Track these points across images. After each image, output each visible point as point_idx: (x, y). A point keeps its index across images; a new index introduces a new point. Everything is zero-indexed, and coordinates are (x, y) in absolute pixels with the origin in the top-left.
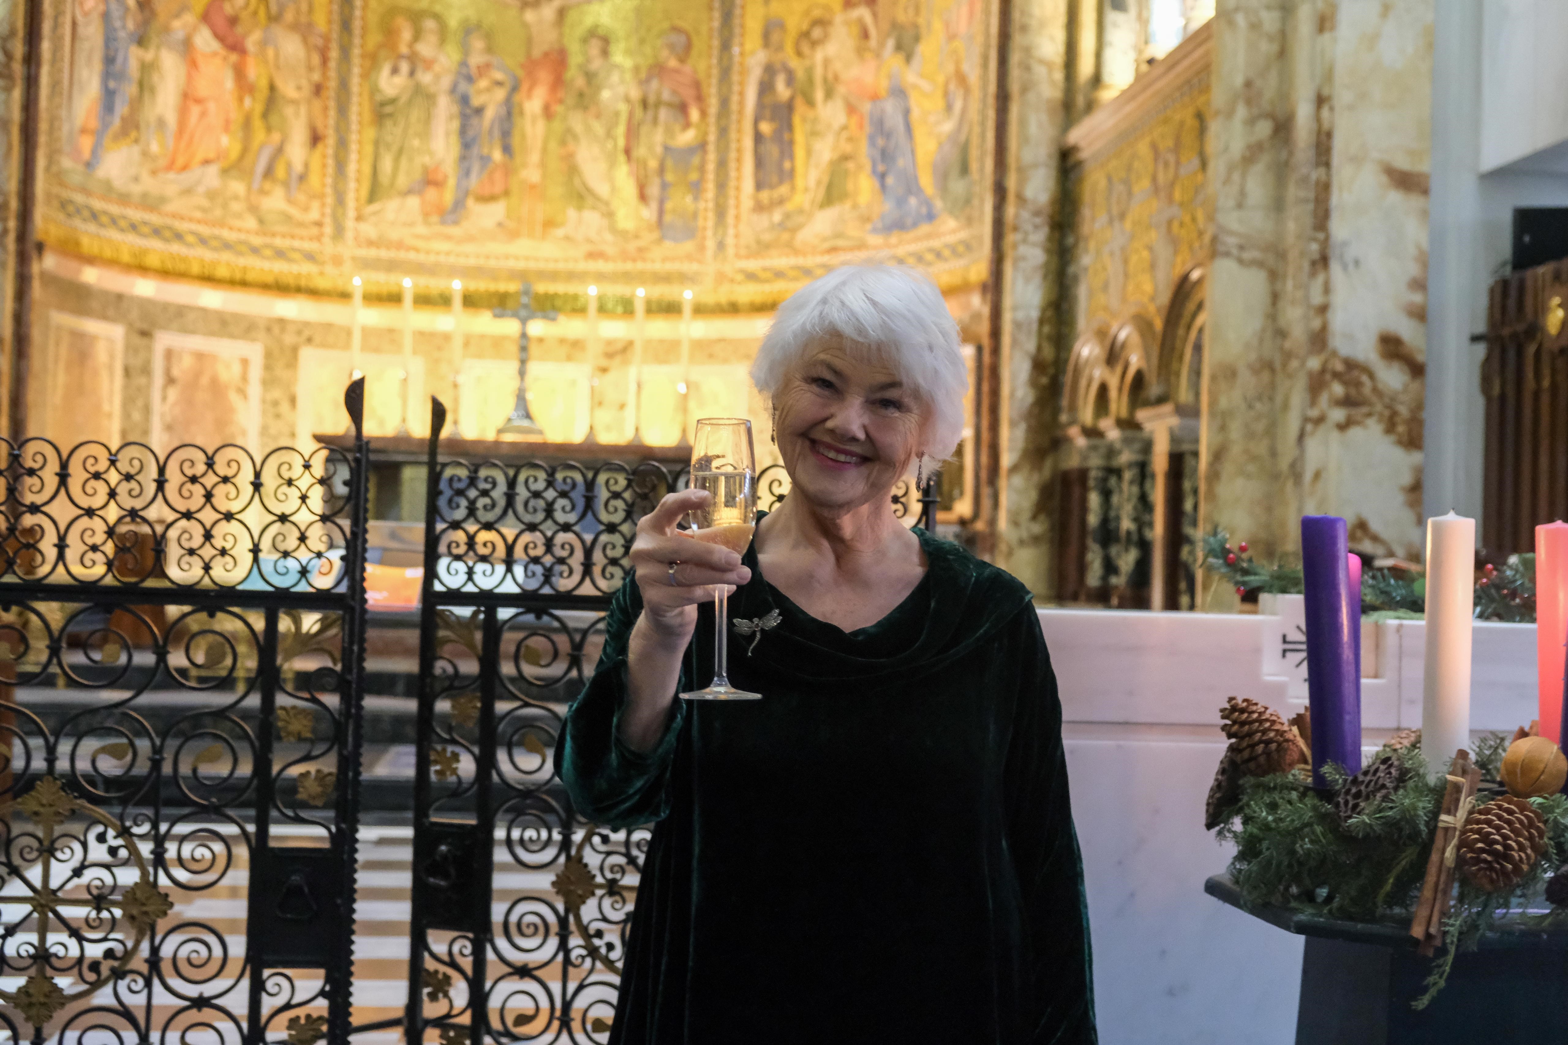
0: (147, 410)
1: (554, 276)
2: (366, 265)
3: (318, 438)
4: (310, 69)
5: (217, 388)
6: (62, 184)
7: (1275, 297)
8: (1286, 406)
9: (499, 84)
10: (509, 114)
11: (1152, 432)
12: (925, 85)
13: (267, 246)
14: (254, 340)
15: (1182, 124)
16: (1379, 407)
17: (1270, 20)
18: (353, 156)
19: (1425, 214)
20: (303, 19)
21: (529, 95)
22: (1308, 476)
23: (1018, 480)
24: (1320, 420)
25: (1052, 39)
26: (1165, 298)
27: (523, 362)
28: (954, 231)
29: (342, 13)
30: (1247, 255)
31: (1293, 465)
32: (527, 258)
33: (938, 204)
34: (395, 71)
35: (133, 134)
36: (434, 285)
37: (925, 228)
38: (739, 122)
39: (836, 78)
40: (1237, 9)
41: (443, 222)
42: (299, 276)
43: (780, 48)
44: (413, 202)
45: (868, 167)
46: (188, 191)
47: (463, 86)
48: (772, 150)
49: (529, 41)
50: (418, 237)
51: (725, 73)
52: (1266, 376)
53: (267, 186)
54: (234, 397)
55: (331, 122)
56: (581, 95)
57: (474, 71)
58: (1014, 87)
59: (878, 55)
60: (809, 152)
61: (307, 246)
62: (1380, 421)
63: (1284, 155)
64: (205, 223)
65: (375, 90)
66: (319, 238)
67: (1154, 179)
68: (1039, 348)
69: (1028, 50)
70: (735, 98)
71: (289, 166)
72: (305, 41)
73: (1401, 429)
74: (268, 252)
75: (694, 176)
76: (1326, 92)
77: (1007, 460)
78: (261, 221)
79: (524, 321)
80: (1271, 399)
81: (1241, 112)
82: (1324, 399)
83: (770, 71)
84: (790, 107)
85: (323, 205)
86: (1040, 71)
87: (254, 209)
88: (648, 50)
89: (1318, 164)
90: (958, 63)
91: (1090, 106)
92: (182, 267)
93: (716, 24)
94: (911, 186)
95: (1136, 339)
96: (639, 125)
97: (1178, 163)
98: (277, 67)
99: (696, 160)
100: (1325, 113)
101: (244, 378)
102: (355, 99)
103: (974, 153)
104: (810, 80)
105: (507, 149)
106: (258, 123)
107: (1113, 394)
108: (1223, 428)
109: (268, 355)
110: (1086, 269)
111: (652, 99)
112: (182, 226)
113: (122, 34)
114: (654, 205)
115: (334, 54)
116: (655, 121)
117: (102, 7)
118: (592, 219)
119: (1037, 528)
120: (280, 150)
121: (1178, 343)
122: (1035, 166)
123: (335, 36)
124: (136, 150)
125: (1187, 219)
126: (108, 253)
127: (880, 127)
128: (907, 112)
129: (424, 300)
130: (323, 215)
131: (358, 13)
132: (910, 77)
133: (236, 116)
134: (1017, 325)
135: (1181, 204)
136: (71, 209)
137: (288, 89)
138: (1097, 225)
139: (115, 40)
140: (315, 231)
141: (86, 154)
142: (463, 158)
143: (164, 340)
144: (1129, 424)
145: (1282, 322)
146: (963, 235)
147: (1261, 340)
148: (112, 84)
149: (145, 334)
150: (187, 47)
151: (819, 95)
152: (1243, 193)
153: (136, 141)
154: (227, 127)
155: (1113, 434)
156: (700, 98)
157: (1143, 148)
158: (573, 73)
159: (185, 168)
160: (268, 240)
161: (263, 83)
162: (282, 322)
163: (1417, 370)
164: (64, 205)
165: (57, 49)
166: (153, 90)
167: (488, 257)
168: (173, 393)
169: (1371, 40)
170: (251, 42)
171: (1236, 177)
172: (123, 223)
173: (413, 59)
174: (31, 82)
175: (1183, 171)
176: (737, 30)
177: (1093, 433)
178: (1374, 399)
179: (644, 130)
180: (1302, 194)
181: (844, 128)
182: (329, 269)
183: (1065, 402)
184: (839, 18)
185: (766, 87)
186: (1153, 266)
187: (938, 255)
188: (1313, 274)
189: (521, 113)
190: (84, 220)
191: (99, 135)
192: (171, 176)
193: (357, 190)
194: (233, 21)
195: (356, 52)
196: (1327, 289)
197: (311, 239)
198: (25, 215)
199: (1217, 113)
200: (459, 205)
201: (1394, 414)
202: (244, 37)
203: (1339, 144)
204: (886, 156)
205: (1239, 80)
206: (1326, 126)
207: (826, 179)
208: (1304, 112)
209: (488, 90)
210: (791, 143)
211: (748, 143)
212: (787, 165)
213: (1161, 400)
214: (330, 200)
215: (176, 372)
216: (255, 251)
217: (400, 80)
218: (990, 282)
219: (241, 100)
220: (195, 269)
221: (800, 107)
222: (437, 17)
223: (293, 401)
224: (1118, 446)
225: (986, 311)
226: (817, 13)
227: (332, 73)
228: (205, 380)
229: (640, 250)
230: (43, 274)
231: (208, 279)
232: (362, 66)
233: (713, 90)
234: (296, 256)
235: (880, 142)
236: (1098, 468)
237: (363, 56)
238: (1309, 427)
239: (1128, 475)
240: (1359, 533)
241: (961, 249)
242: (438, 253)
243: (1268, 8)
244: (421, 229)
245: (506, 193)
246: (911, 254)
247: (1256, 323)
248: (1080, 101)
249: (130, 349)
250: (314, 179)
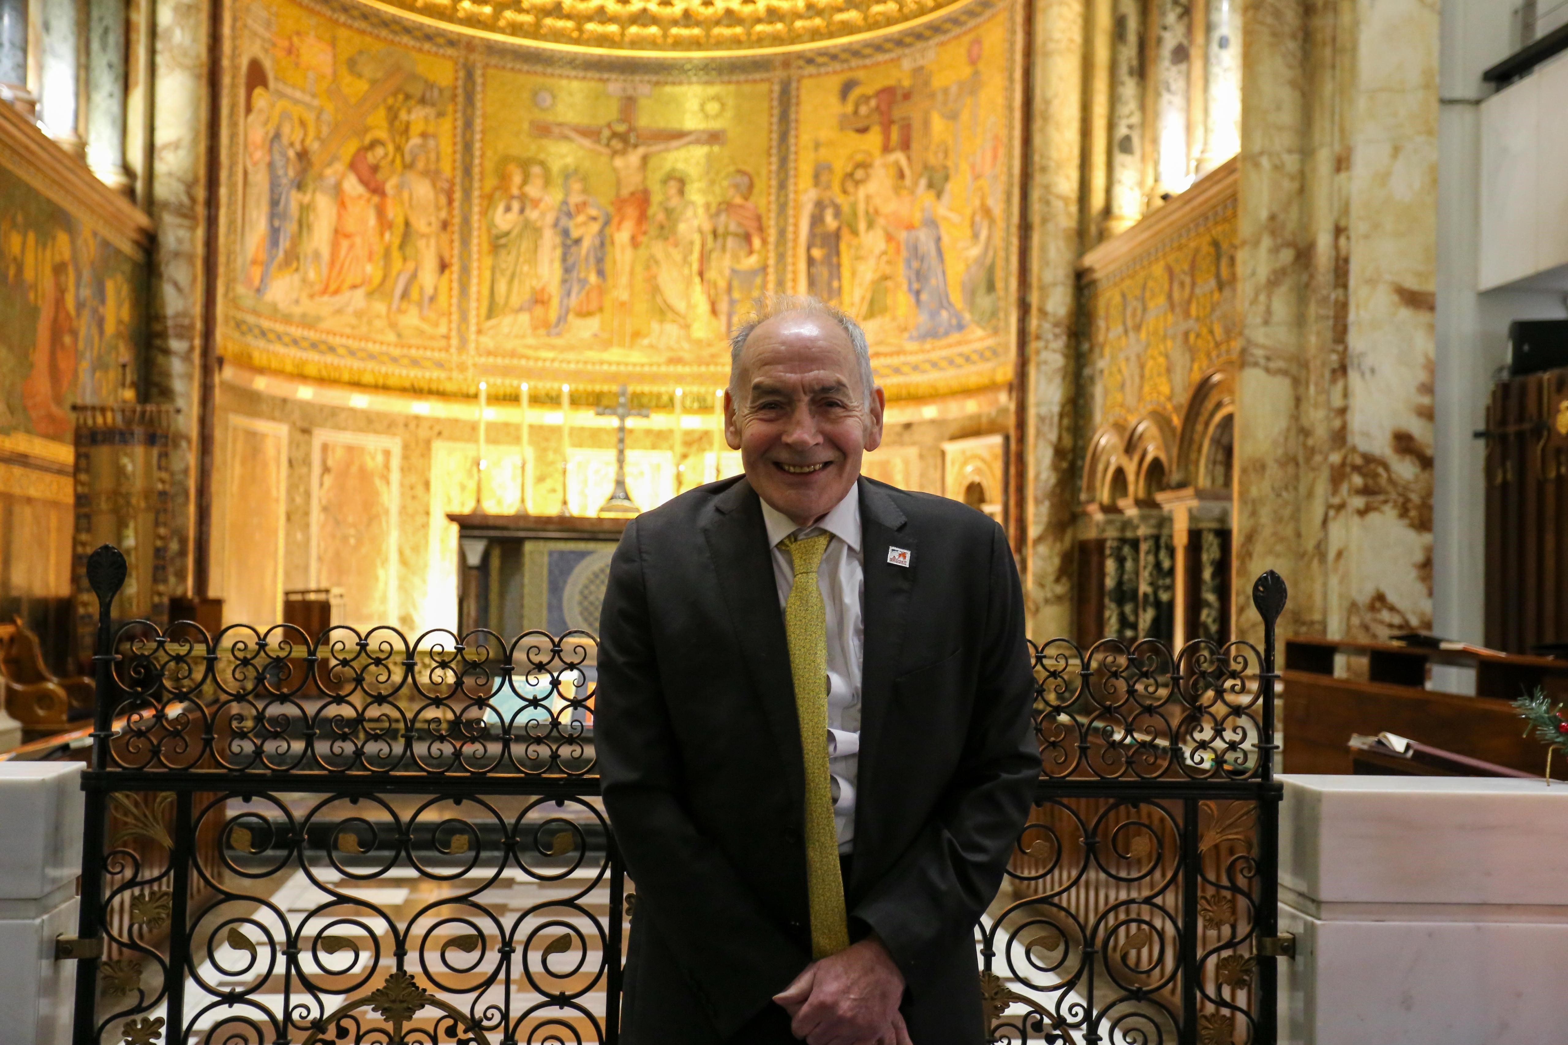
0: (308, 495)
1: (641, 378)
2: (487, 371)
3: (452, 518)
4: (438, 208)
5: (364, 475)
6: (237, 307)
7: (1298, 400)
8: (1310, 495)
9: (594, 219)
10: (602, 244)
11: (1171, 512)
12: (954, 217)
13: (404, 356)
14: (394, 434)
15: (1197, 250)
16: (1394, 496)
17: (1291, 162)
18: (474, 281)
19: (1431, 328)
20: (433, 167)
21: (618, 229)
22: (1331, 555)
23: (1043, 549)
24: (1341, 507)
25: (1068, 178)
26: (1183, 398)
27: (621, 452)
28: (981, 339)
29: (463, 161)
30: (1272, 365)
31: (1318, 546)
32: (618, 364)
33: (967, 316)
34: (508, 209)
35: (295, 265)
36: (545, 386)
37: (955, 337)
38: (795, 248)
39: (877, 212)
40: (1261, 153)
41: (549, 335)
42: (430, 380)
43: (828, 187)
44: (524, 318)
45: (905, 287)
46: (339, 312)
47: (564, 221)
48: (823, 272)
49: (618, 183)
50: (529, 347)
51: (782, 208)
52: (1291, 469)
53: (404, 306)
54: (378, 483)
55: (456, 252)
56: (662, 227)
57: (572, 209)
58: (1036, 218)
59: (912, 192)
60: (854, 274)
61: (437, 355)
62: (1395, 506)
63: (1305, 278)
64: (354, 337)
65: (491, 225)
66: (447, 349)
67: (1170, 297)
68: (1060, 438)
69: (1047, 188)
70: (791, 229)
71: (421, 289)
72: (434, 185)
73: (1413, 513)
74: (405, 361)
75: (756, 294)
76: (1343, 224)
77: (1033, 531)
78: (399, 335)
79: (622, 418)
80: (1296, 489)
81: (1266, 242)
82: (1344, 488)
83: (820, 206)
84: (837, 236)
85: (450, 322)
86: (1058, 205)
87: (393, 325)
88: (717, 189)
89: (1336, 286)
90: (983, 199)
91: (1103, 235)
92: (334, 375)
93: (774, 167)
94: (943, 302)
95: (1154, 431)
96: (710, 252)
97: (1193, 284)
98: (411, 205)
99: (758, 280)
100: (1342, 241)
101: (387, 466)
102: (475, 233)
103: (999, 274)
104: (855, 214)
105: (601, 273)
106: (396, 254)
107: (1131, 477)
108: (1254, 514)
109: (406, 447)
110: (1102, 372)
111: (721, 230)
112: (336, 341)
113: (284, 181)
114: (723, 319)
115: (458, 195)
116: (724, 249)
117: (267, 159)
118: (672, 330)
119: (1060, 589)
120: (414, 276)
121: (1196, 437)
122: (1055, 284)
123: (458, 180)
124: (296, 278)
125: (1204, 331)
126: (274, 364)
127: (915, 252)
128: (938, 240)
129: (536, 400)
130: (450, 330)
131: (477, 161)
132: (942, 210)
133: (379, 249)
134: (1041, 419)
135: (1198, 319)
136: (244, 328)
137: (420, 224)
138: (1111, 336)
139: (279, 186)
140: (443, 343)
141: (257, 282)
142: (564, 281)
143: (321, 436)
144: (1147, 504)
145: (1305, 422)
146: (991, 342)
147: (1286, 439)
148: (277, 223)
149: (306, 431)
150: (338, 191)
151: (862, 226)
152: (1269, 312)
153: (297, 270)
154: (370, 258)
155: (1132, 512)
156: (761, 229)
157: (1158, 270)
158: (655, 210)
159: (336, 292)
160: (405, 351)
161: (400, 221)
162: (417, 418)
163: (1426, 462)
164: (238, 324)
165: (232, 194)
166: (309, 227)
167: (586, 363)
168: (328, 480)
169: (1384, 178)
170: (390, 187)
171: (1262, 298)
172: (286, 339)
173: (523, 198)
174: (212, 222)
175: (1198, 291)
176: (792, 173)
177: (1111, 509)
178: (1390, 488)
179: (714, 256)
180: (1323, 312)
181: (885, 253)
182: (455, 374)
183: (1084, 483)
184: (878, 162)
185: (817, 220)
186: (1169, 370)
187: (968, 359)
188: (1334, 381)
189: (613, 243)
190: (256, 337)
191: (266, 266)
192: (326, 298)
193: (478, 308)
194: (375, 169)
195: (476, 193)
196: (1346, 395)
197: (440, 350)
198: (208, 334)
199: (1244, 243)
200: (562, 319)
201: (1407, 500)
202: (384, 183)
203: (1355, 268)
204: (920, 276)
205: (1264, 214)
206: (1343, 253)
207: (868, 296)
208: (1324, 242)
209: (584, 224)
210: (839, 266)
211: (802, 266)
212: (835, 284)
213: (1182, 485)
214: (455, 317)
215: (330, 463)
216: (395, 360)
217: (513, 216)
218: (1015, 382)
219: (382, 235)
220: (346, 377)
221: (845, 234)
222: (542, 164)
223: (427, 485)
224: (1136, 521)
225: (1012, 406)
226: (859, 157)
227: (457, 212)
228: (354, 469)
229: (713, 356)
230: (222, 383)
231: (357, 385)
232: (481, 205)
233: (772, 222)
234: (428, 364)
235: (915, 265)
236: (1113, 539)
237: (481, 197)
238: (1332, 513)
239: (1144, 547)
240: (1378, 605)
241: (988, 354)
242: (545, 360)
243: (1290, 151)
244: (531, 341)
245: (601, 309)
246: (944, 358)
247: (1282, 423)
248: (1093, 229)
249: (293, 444)
250: (442, 299)
